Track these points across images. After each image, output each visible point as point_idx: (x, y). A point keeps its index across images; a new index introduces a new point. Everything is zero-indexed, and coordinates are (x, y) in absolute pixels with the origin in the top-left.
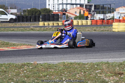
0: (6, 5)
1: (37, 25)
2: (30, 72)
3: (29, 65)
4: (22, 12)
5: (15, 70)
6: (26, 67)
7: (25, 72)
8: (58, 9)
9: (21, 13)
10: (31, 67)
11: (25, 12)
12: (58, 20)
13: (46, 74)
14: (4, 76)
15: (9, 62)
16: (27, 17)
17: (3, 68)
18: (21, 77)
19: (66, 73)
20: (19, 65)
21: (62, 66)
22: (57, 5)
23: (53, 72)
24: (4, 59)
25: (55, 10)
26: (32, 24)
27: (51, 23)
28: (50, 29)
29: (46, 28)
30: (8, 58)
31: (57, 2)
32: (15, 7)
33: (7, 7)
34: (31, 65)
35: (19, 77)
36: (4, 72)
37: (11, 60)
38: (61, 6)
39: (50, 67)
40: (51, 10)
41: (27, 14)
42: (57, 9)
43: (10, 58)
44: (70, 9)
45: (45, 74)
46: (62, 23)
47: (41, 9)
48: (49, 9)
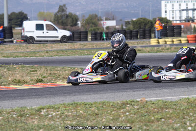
0: (99, 15)
1: (148, 44)
2: (134, 114)
3: (133, 103)
4: (124, 24)
5: (112, 112)
6: (129, 107)
7: (127, 114)
8: (180, 17)
9: (122, 26)
10: (136, 107)
11: (129, 24)
12: (179, 35)
13: (160, 118)
14: (95, 121)
15: (102, 100)
16: (131, 32)
17: (93, 109)
18: (122, 122)
19: (191, 114)
20: (118, 103)
21: (186, 104)
22: (178, 12)
23: (171, 113)
24: (95, 95)
25: (175, 19)
26: (139, 43)
27: (169, 40)
28: (168, 49)
29: (161, 48)
30: (102, 95)
31: (179, 7)
32: (113, 17)
33: (101, 17)
34: (136, 104)
35: (118, 122)
36: (95, 115)
37: (105, 97)
38: (184, 13)
39: (166, 105)
40: (170, 20)
41: (131, 27)
42: (178, 19)
43: (104, 95)
45: (159, 116)
46: (186, 39)
47: (153, 19)
48: (166, 18)
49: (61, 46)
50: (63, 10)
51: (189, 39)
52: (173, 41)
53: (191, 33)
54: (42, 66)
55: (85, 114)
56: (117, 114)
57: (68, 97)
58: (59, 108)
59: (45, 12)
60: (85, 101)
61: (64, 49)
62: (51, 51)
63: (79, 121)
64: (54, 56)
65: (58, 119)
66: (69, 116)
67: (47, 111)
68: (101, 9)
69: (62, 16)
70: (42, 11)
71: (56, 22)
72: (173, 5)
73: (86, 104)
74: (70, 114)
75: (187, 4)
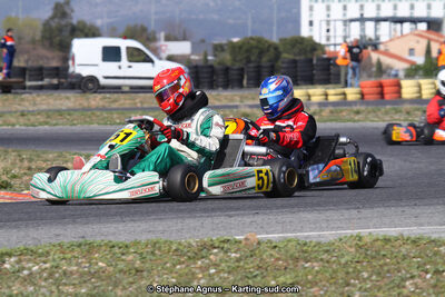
0: (152, 27)
4: (210, 50)
5: (175, 266)
6: (216, 255)
7: (212, 271)
8: (345, 37)
9: (206, 55)
10: (233, 255)
11: (223, 50)
14: (134, 286)
16: (227, 70)
20: (189, 245)
22: (340, 25)
24: (136, 225)
25: (332, 41)
26: (246, 98)
31: (342, 12)
32: (185, 34)
33: (154, 33)
38: (355, 27)
40: (320, 45)
41: (227, 57)
43: (157, 223)
44: (391, 40)
47: (281, 40)
48: (310, 39)
49: (55, 100)
50: (64, 15)
51: (366, 90)
52: (326, 95)
53: (370, 76)
54: (10, 150)
55: (111, 269)
56: (186, 271)
57: (70, 226)
58: (48, 253)
59: (21, 16)
60: (111, 238)
61: (64, 108)
62: (32, 113)
63: (95, 288)
64: (41, 124)
65: (46, 280)
66: (71, 273)
67: (19, 262)
68: (156, 13)
69: (60, 30)
70: (13, 15)
71: (47, 43)
72: (328, 8)
73: (113, 246)
74: (75, 268)
75: (362, 7)
